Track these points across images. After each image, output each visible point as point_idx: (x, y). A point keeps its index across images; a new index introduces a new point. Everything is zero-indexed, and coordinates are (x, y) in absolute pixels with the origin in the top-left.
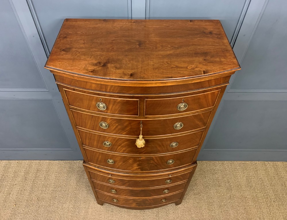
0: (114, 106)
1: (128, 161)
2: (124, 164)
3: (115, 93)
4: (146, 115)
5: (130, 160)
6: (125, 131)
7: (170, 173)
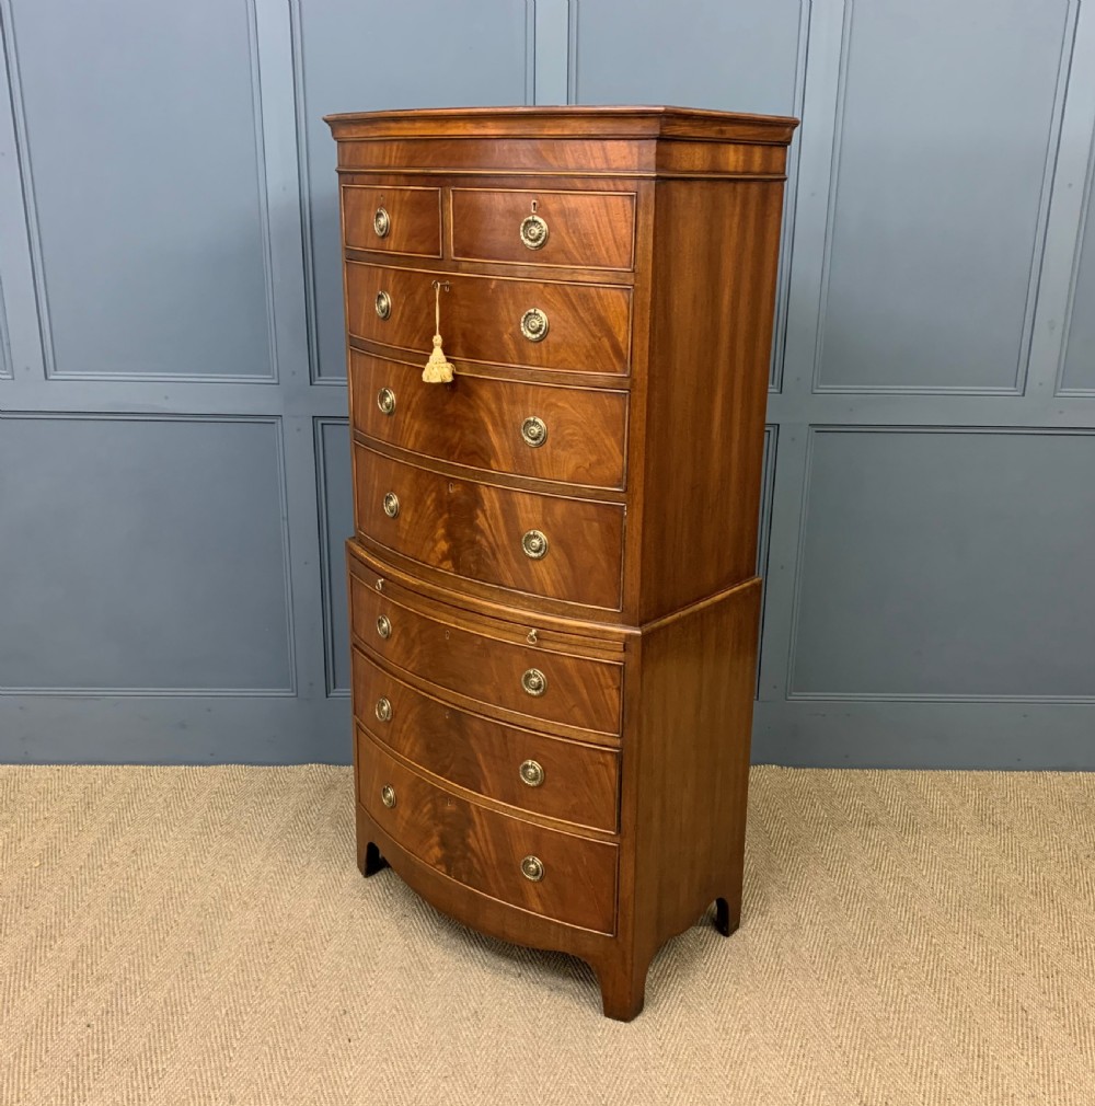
0: (401, 220)
1: (426, 503)
2: (417, 515)
4: (455, 254)
5: (429, 494)
7: (536, 620)
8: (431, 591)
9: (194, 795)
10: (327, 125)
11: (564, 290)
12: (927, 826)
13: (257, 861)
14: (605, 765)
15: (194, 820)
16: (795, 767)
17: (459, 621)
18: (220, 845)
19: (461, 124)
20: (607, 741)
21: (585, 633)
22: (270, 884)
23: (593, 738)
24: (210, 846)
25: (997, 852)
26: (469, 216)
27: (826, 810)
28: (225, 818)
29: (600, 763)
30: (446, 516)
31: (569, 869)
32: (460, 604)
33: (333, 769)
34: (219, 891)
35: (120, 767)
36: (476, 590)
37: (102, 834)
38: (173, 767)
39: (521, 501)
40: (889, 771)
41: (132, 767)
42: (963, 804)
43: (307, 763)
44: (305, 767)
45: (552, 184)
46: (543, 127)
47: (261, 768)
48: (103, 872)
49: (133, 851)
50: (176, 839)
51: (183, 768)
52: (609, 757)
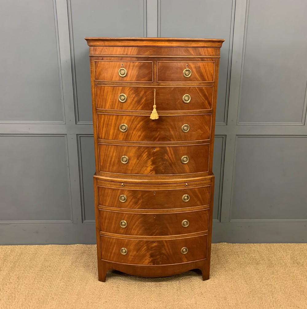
0: (133, 71)
1: (142, 156)
2: (138, 161)
3: (134, 55)
4: (158, 81)
5: (145, 153)
6: (141, 105)
7: (187, 181)
8: (147, 182)
9: (40, 256)
10: (85, 40)
11: (196, 88)
12: (276, 264)
13: (58, 281)
14: (206, 214)
15: (39, 265)
16: (232, 243)
17: (159, 188)
18: (47, 275)
19: (163, 42)
20: (206, 207)
21: (201, 180)
22: (62, 290)
23: (202, 208)
24: (44, 275)
25: (300, 274)
26: (164, 69)
27: (243, 259)
28: (49, 264)
29: (204, 213)
30: (152, 158)
31: (195, 246)
32: (160, 183)
33: (85, 246)
34: (45, 293)
35: (17, 246)
36: (164, 177)
37: (8, 271)
39: (181, 149)
40: (262, 244)
41: (20, 246)
42: (286, 256)
44: (76, 245)
45: (192, 59)
46: (191, 44)
47: (62, 246)
48: (7, 286)
49: (18, 278)
50: (32, 273)
51: (37, 246)
52: (207, 211)
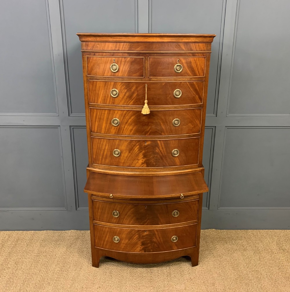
0: (125, 67)
1: (134, 150)
2: (130, 154)
3: (126, 51)
4: (150, 76)
5: (136, 147)
6: (132, 100)
9: (36, 242)
10: (77, 36)
11: (187, 83)
12: (262, 251)
13: (54, 266)
14: (196, 204)
15: (35, 251)
16: (220, 229)
18: (43, 260)
19: (155, 38)
20: (195, 198)
21: (191, 172)
22: (57, 275)
23: (192, 198)
24: (40, 261)
25: (285, 260)
26: (156, 64)
27: (231, 245)
28: (45, 250)
29: (194, 204)
30: (144, 151)
31: (185, 235)
32: (151, 175)
33: (79, 232)
34: (41, 278)
35: (14, 232)
36: (155, 170)
37: (6, 256)
38: (30, 231)
39: (171, 142)
40: (249, 230)
41: (17, 232)
42: (272, 242)
43: (71, 230)
44: (70, 231)
47: (57, 231)
48: (5, 271)
49: (15, 263)
50: (29, 258)
51: (33, 231)
52: (196, 202)
